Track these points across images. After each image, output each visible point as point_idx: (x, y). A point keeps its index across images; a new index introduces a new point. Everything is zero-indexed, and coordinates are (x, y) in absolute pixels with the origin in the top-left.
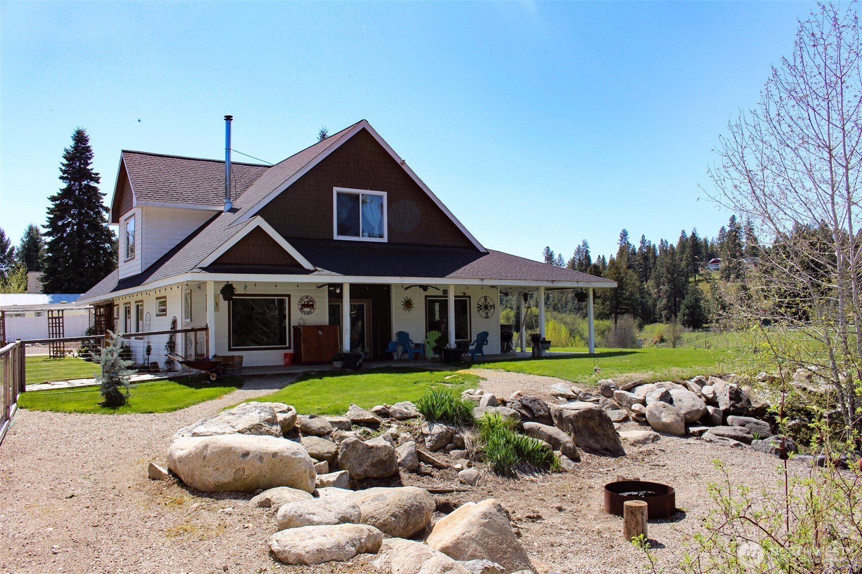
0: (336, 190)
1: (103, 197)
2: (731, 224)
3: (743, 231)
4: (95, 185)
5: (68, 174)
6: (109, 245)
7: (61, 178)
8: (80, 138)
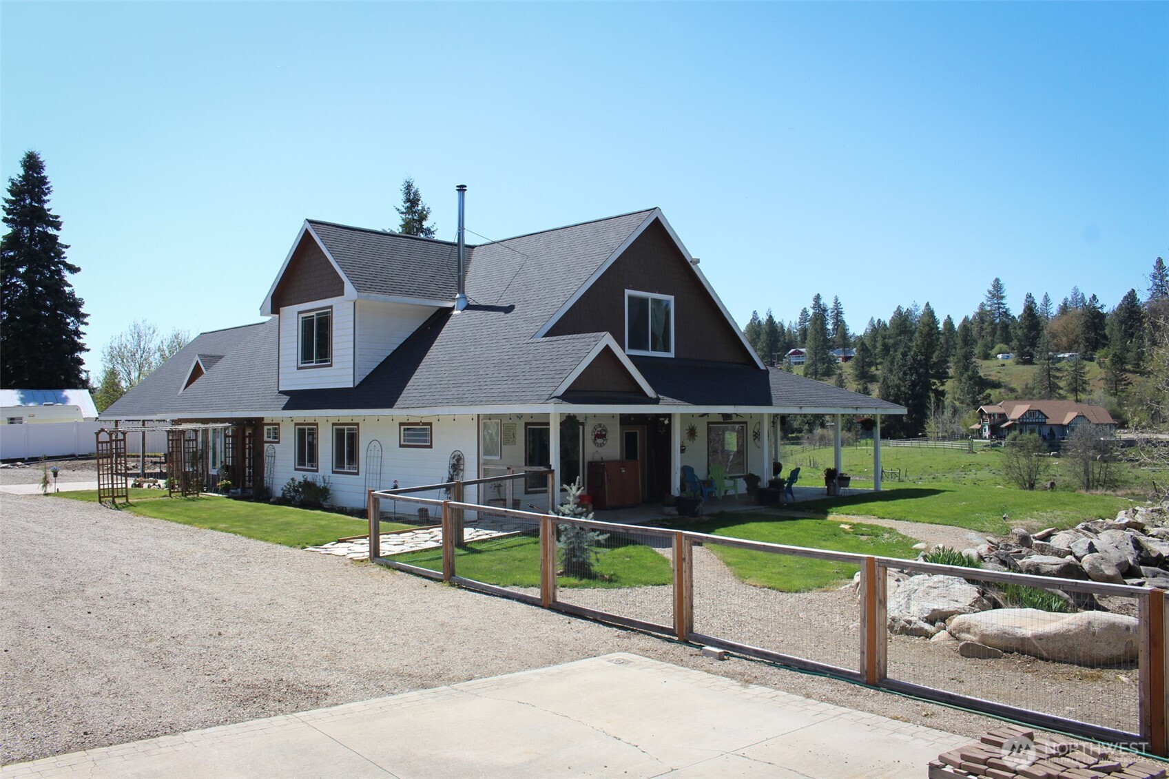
0: (628, 292)
1: (64, 250)
2: (815, 305)
3: (830, 315)
4: (51, 231)
5: (14, 214)
6: (72, 319)
7: (5, 220)
8: (32, 164)
